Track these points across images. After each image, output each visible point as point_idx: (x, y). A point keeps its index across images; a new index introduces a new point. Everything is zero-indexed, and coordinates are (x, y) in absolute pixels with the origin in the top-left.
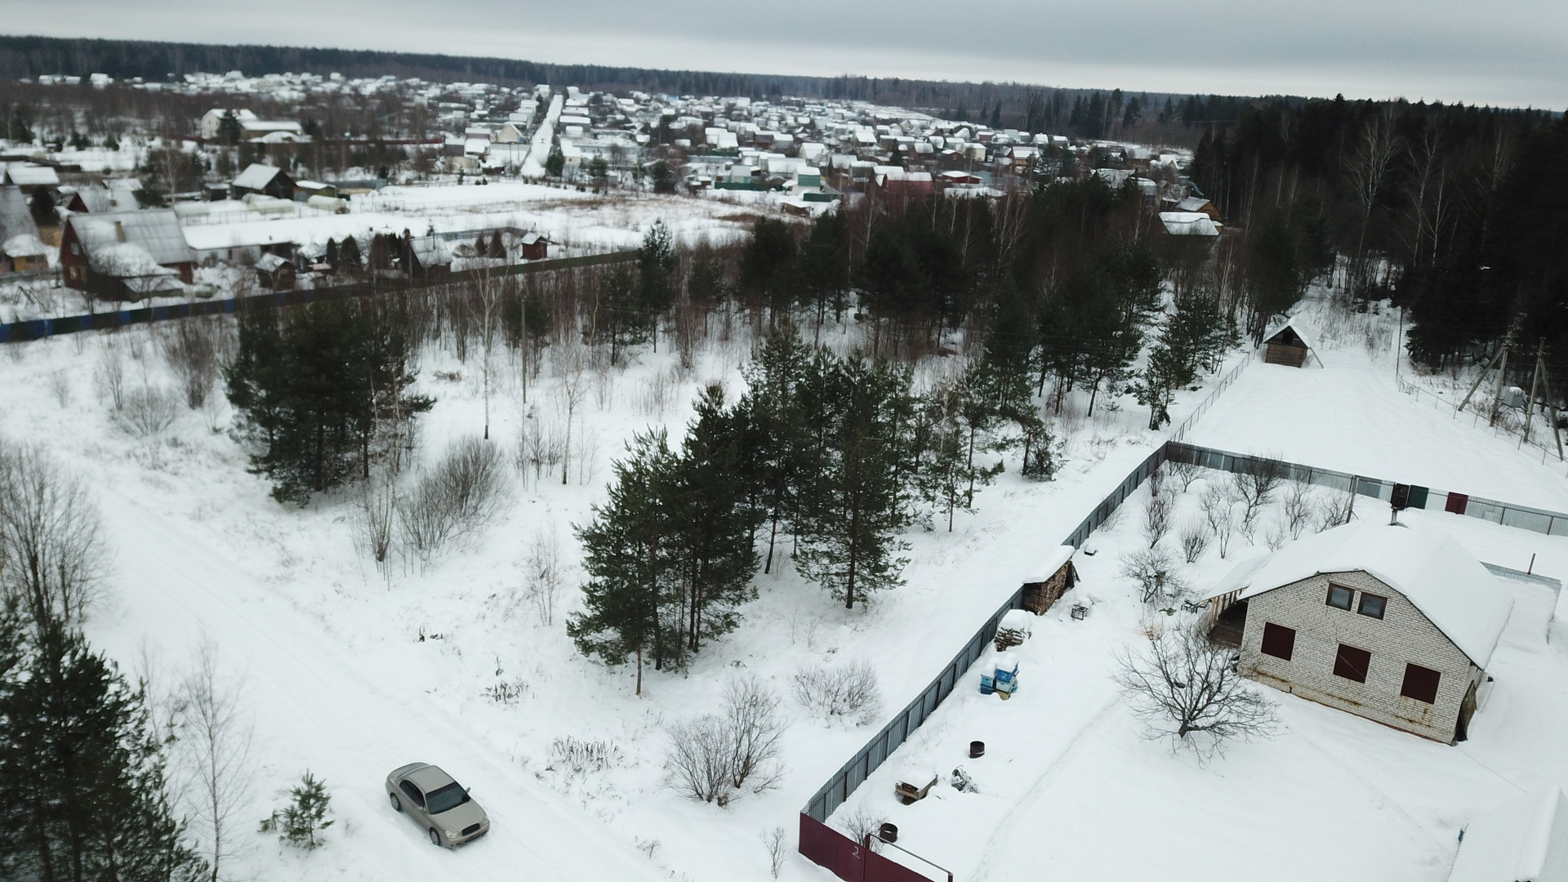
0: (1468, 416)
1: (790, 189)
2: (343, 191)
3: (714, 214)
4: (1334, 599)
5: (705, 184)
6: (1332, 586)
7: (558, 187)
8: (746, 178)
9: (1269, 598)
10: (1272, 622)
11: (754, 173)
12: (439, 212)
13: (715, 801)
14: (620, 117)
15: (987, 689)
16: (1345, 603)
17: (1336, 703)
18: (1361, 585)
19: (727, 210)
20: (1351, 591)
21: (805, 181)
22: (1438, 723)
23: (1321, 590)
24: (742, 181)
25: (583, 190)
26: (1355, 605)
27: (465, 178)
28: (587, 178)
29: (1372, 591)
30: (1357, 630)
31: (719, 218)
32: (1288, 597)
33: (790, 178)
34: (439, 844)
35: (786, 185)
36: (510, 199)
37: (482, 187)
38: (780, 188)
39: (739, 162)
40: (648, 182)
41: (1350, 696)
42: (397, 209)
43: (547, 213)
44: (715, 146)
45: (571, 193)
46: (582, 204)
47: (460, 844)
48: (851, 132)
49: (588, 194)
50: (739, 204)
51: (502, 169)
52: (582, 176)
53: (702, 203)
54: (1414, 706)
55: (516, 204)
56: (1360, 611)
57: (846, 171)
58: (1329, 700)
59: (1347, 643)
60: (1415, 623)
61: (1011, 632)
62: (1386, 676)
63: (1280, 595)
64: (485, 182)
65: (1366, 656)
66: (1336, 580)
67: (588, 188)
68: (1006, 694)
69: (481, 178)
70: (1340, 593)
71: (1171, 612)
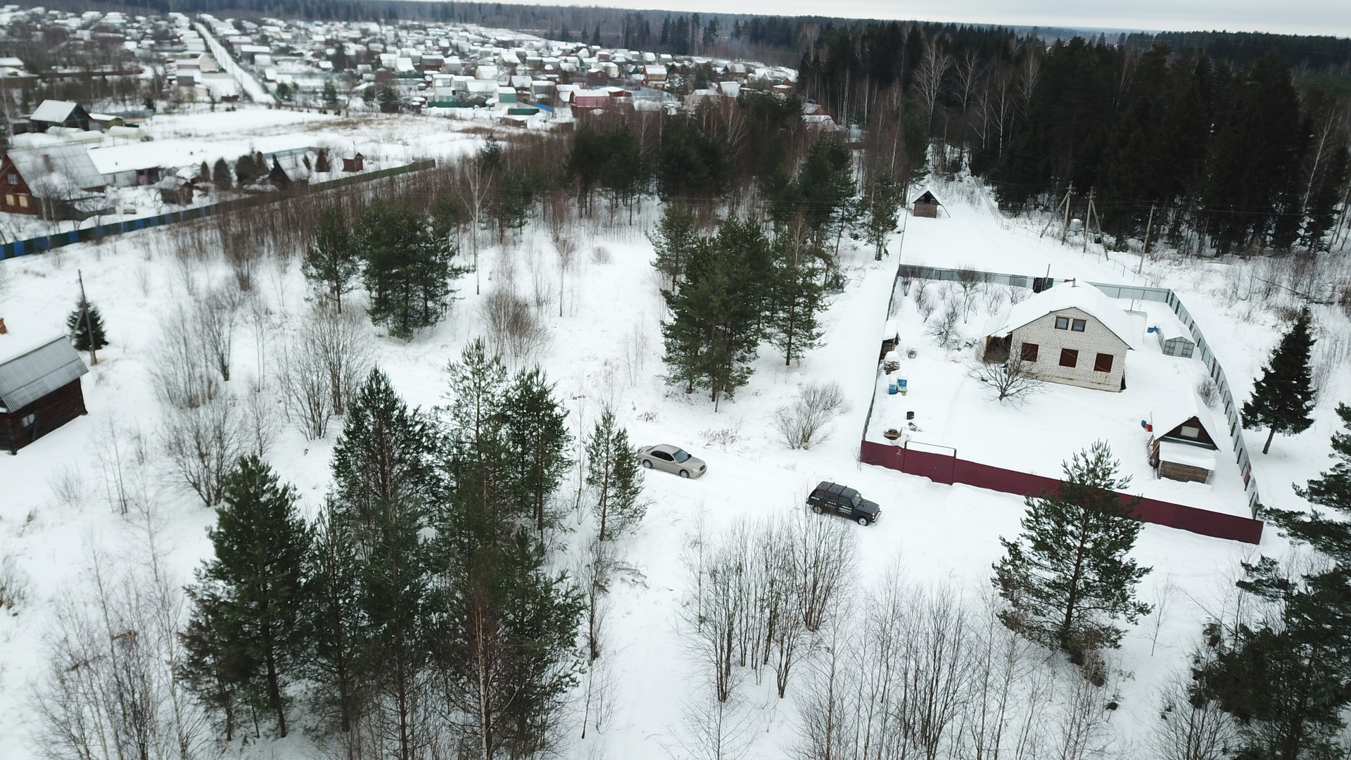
0: (1047, 240)
1: (493, 105)
2: (129, 121)
3: (452, 128)
4: (1059, 325)
5: (423, 103)
6: (1058, 317)
7: (302, 111)
8: (448, 98)
9: (1024, 329)
10: (1026, 342)
11: (454, 92)
12: (226, 136)
13: (802, 449)
14: (283, 45)
15: (893, 391)
16: (1065, 326)
17: (1061, 381)
18: (1073, 315)
19: (458, 125)
20: (1068, 319)
21: (504, 99)
22: (1112, 382)
23: (1052, 321)
24: (446, 100)
25: (325, 113)
26: (1070, 327)
27: (216, 105)
28: (321, 103)
29: (1078, 317)
30: (1070, 340)
31: (458, 132)
32: (1035, 327)
33: (491, 97)
34: (688, 476)
35: (489, 102)
36: (278, 123)
37: (231, 113)
38: (483, 105)
39: (429, 84)
40: (376, 104)
41: (1068, 376)
42: (190, 135)
43: (319, 133)
44: (393, 70)
45: (315, 116)
46: (339, 124)
47: (699, 475)
48: (496, 54)
49: (331, 116)
50: (461, 119)
51: (237, 97)
52: (315, 100)
53: (431, 119)
54: (1101, 375)
55: (285, 127)
56: (1072, 329)
57: (526, 89)
58: (1057, 380)
59: (1066, 347)
60: (1101, 331)
61: (893, 363)
62: (1086, 362)
63: (1029, 326)
64: (233, 109)
65: (1076, 353)
66: (1060, 314)
67: (329, 111)
68: (904, 393)
69: (230, 105)
70: (1062, 321)
71: (959, 349)
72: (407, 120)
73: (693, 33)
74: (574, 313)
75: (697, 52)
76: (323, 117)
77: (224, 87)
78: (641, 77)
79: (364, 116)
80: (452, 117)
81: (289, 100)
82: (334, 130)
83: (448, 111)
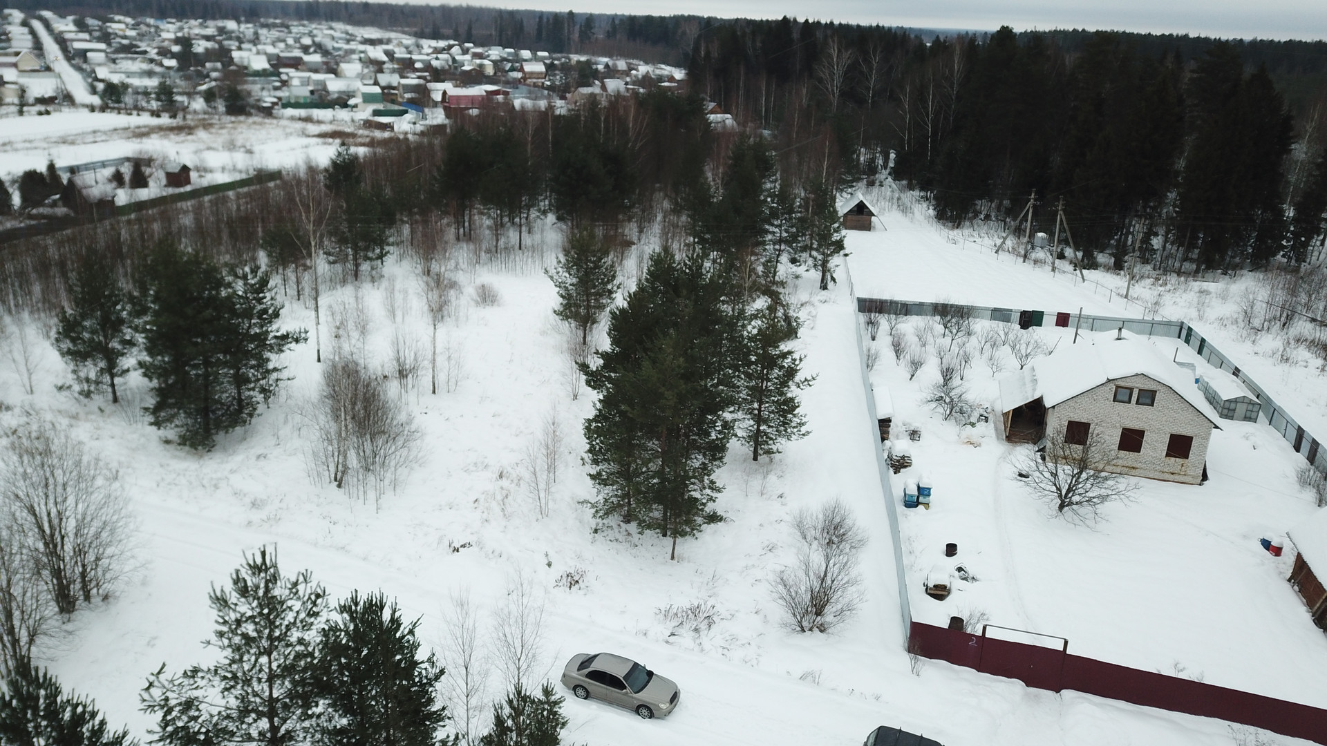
0: (1003, 256)
1: (356, 106)
3: (307, 132)
4: (1119, 397)
5: (274, 104)
6: (1117, 387)
7: (131, 114)
8: (305, 98)
9: (1071, 403)
10: (1073, 420)
11: (312, 92)
12: (28, 145)
13: (815, 629)
14: (125, 42)
15: (912, 504)
16: (1126, 399)
17: (1119, 470)
18: (1139, 384)
19: (313, 129)
20: (1131, 390)
21: (368, 98)
22: (1191, 472)
23: (1110, 391)
24: (302, 101)
25: (159, 116)
26: (1134, 399)
27: (25, 109)
28: (155, 105)
29: (1146, 387)
30: (1134, 415)
31: (314, 136)
32: (1086, 400)
33: (354, 96)
34: (651, 716)
35: (352, 102)
36: (96, 128)
37: (45, 117)
38: (344, 105)
39: (285, 83)
40: (221, 106)
41: (1130, 464)
43: (145, 140)
44: (246, 68)
45: (146, 120)
46: (171, 129)
49: (165, 120)
50: (319, 122)
51: (55, 98)
52: (148, 102)
53: (284, 122)
54: (1175, 462)
55: (105, 133)
56: (1137, 403)
57: (394, 88)
58: (1114, 469)
59: (1128, 426)
60: (1177, 405)
61: (903, 457)
62: (1154, 445)
63: (1078, 400)
64: (48, 113)
65: (1141, 433)
66: (1121, 383)
67: (163, 114)
68: (927, 505)
69: (42, 108)
70: (1122, 391)
71: (973, 425)
72: (254, 123)
73: (569, 31)
74: (452, 389)
75: (573, 50)
76: (155, 121)
77: (41, 86)
78: (519, 75)
79: (204, 119)
80: (308, 119)
81: (119, 102)
82: (166, 136)
83: (302, 112)
